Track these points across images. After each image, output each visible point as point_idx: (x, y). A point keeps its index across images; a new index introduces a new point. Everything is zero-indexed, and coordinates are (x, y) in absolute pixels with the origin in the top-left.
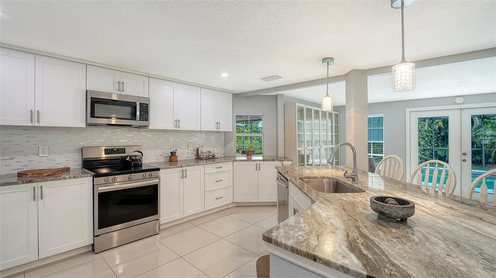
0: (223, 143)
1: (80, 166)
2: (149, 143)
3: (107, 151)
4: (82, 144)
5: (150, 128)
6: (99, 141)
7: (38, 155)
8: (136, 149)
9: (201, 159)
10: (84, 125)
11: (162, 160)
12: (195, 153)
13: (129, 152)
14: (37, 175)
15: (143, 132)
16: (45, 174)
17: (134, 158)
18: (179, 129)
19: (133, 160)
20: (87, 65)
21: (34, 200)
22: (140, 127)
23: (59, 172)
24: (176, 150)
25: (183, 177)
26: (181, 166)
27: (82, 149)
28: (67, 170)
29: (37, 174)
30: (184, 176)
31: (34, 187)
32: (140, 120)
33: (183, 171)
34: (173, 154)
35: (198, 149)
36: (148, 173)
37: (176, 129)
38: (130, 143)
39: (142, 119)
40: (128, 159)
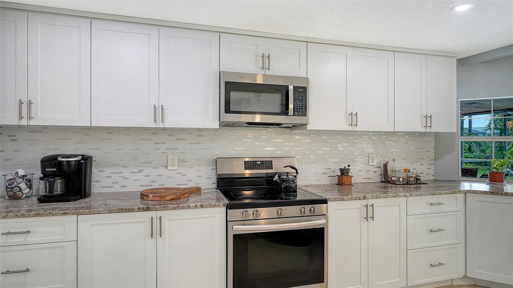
0: (432, 154)
1: (215, 186)
2: (306, 152)
3: (249, 165)
4: (218, 153)
5: (309, 127)
6: (237, 148)
7: (166, 167)
8: (287, 162)
9: (394, 183)
10: (216, 125)
11: (326, 181)
12: (380, 171)
13: (279, 167)
14: (158, 199)
15: (297, 135)
16: (168, 198)
17: (284, 177)
18: (356, 129)
19: (284, 181)
20: (220, 33)
21: (152, 237)
22: (294, 127)
23: (186, 195)
24: (349, 166)
25: (367, 218)
26: (364, 198)
27: (216, 160)
28: (197, 191)
29: (159, 196)
30: (368, 216)
31: (152, 218)
32: (294, 115)
33: (367, 206)
34: (344, 172)
35: (385, 166)
36: (308, 207)
37: (351, 129)
38: (279, 153)
39: (296, 113)
40: (276, 178)
